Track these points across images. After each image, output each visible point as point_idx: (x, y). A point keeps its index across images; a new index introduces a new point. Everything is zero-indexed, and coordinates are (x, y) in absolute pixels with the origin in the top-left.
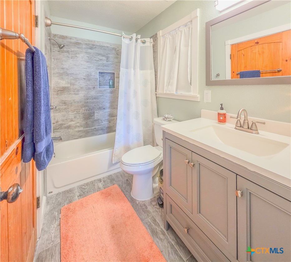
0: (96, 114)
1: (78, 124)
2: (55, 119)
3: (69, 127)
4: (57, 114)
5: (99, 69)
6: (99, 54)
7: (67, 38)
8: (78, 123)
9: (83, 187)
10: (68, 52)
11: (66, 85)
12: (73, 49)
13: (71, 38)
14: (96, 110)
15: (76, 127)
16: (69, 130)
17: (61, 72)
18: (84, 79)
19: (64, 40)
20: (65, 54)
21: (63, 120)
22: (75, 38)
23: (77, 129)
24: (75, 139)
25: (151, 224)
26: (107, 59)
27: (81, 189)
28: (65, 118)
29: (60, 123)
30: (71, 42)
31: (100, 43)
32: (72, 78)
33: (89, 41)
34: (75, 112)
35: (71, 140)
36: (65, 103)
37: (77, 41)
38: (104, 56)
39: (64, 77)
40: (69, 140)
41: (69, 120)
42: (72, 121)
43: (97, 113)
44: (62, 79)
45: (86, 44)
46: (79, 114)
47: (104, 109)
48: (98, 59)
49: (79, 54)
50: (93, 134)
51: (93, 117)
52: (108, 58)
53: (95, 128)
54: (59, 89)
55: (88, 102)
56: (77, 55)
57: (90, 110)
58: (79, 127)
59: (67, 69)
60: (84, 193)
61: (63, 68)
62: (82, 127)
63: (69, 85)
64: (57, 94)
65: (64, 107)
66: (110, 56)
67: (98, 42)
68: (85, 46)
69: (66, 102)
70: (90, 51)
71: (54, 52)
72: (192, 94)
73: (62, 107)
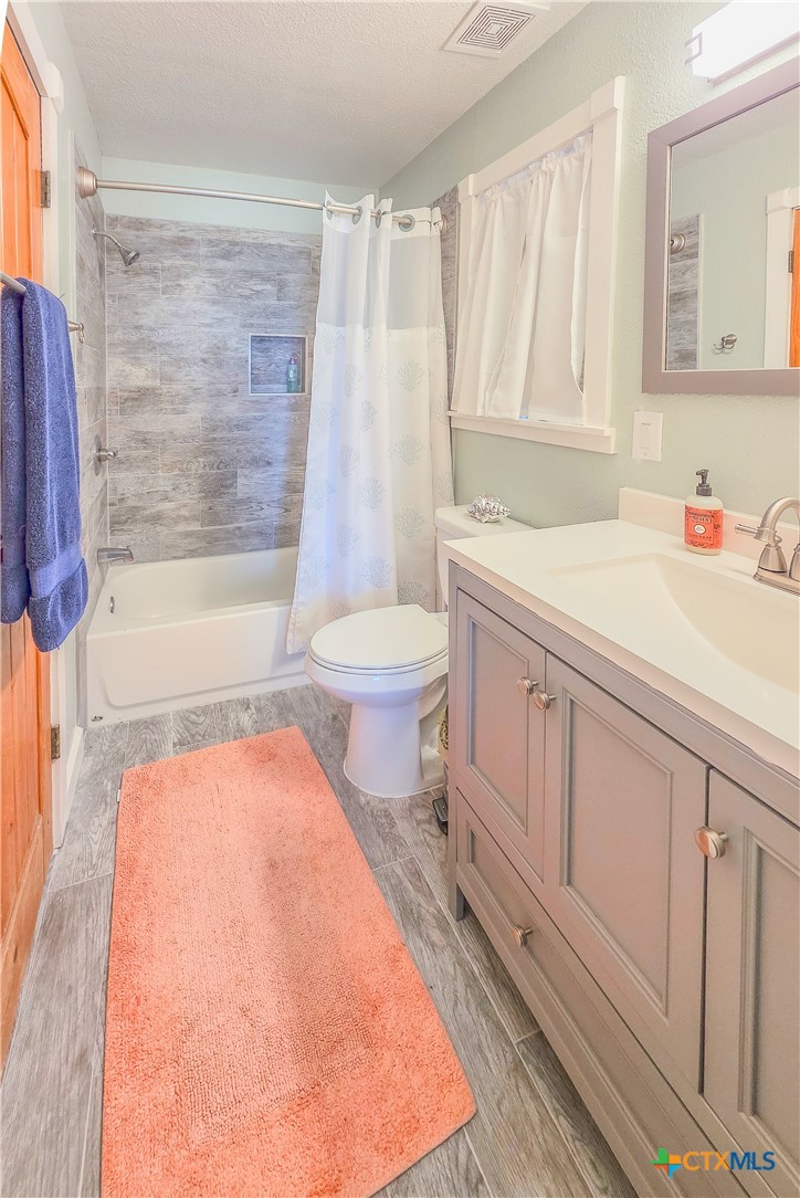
0: (241, 481)
1: (184, 512)
2: (115, 490)
3: (157, 519)
4: (122, 475)
5: (252, 325)
6: (252, 275)
7: (150, 225)
8: (185, 506)
9: (193, 716)
10: (153, 272)
11: (149, 383)
12: (168, 263)
13: (162, 226)
14: (242, 468)
15: (179, 519)
16: (159, 528)
17: (134, 338)
18: (204, 361)
19: (140, 233)
20: (145, 278)
21: (139, 496)
22: (177, 224)
23: (181, 528)
24: (175, 558)
25: (401, 883)
26: (279, 291)
27: (186, 722)
28: (145, 489)
29: (131, 503)
30: (161, 239)
31: (255, 235)
32: (165, 358)
33: (220, 231)
34: (176, 472)
35: (163, 560)
36: (144, 441)
37: (182, 234)
38: (267, 280)
39: (141, 356)
40: (157, 561)
41: (157, 497)
42: (166, 498)
43: (246, 476)
44: (137, 361)
45: (210, 241)
46: (188, 477)
47: (269, 463)
48: (247, 292)
49: (186, 276)
50: (233, 549)
51: (232, 490)
52: (281, 286)
53: (239, 528)
54: (126, 394)
55: (215, 439)
56: (182, 282)
57: (221, 466)
58: (186, 519)
59: (152, 330)
60: (193, 736)
61: (138, 328)
62: (197, 520)
63: (157, 383)
64: (122, 411)
65: (145, 452)
66: (291, 277)
67: (248, 232)
68: (206, 249)
69: (147, 436)
70: (221, 264)
71: (113, 273)
72: (585, 422)
73: (135, 453)
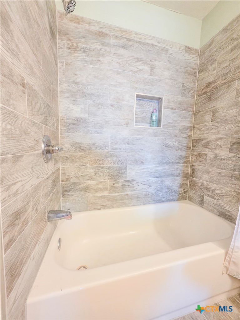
0: (129, 171)
1: (100, 186)
2: (64, 173)
3: (86, 189)
4: (68, 166)
5: (137, 88)
6: (138, 60)
7: (83, 21)
8: (101, 183)
10: (85, 50)
11: (82, 116)
12: (93, 46)
13: (90, 23)
14: (129, 164)
15: (97, 190)
16: (87, 194)
17: (74, 89)
18: (112, 106)
19: (77, 25)
20: (81, 54)
21: (77, 177)
22: (98, 23)
23: (99, 194)
24: (95, 209)
26: (151, 70)
28: (81, 174)
29: (72, 181)
30: (90, 31)
31: (140, 36)
32: (91, 102)
33: (122, 31)
34: (96, 165)
35: (89, 210)
36: (80, 148)
37: (101, 30)
38: (145, 63)
39: (78, 100)
40: (87, 210)
41: (86, 178)
42: (91, 178)
43: (131, 169)
44: (76, 103)
45: (116, 37)
46: (102, 168)
47: (142, 163)
48: (135, 69)
49: (103, 56)
50: (124, 205)
51: (124, 176)
52: (152, 68)
53: (127, 195)
54: (70, 121)
55: (116, 149)
56: (101, 59)
57: (120, 163)
58: (101, 190)
59: (84, 85)
61: (76, 83)
62: (107, 190)
63: (86, 116)
64: (68, 130)
66: (156, 63)
67: (137, 34)
68: (114, 41)
69: (82, 145)
70: (122, 51)
71: (62, 48)
73: (75, 154)
